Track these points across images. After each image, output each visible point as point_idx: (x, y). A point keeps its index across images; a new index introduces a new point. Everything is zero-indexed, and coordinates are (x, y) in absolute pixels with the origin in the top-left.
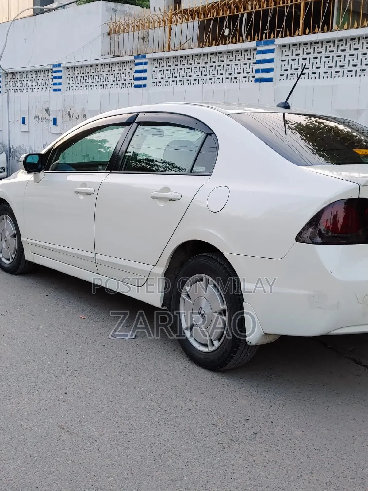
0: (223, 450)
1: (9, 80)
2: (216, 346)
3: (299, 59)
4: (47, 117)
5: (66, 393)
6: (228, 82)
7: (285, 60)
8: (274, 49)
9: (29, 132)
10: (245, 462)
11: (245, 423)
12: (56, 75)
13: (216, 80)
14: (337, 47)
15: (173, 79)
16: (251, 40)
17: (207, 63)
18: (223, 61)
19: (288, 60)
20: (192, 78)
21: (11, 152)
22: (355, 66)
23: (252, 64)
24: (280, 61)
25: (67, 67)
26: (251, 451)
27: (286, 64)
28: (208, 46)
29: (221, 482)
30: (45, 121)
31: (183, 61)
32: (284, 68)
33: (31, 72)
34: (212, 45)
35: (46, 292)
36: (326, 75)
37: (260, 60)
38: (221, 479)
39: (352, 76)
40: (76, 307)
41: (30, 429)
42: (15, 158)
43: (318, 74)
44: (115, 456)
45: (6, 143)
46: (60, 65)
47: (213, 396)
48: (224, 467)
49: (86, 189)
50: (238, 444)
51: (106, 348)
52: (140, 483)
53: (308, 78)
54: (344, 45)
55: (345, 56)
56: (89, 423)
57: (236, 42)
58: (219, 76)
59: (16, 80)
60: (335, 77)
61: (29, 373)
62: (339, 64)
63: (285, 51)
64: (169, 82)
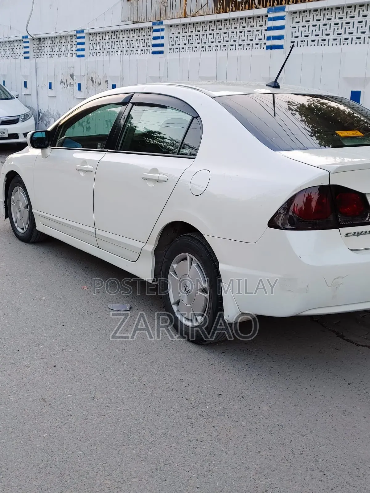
0: (191, 425)
1: (37, 45)
2: (199, 322)
3: (309, 26)
4: (72, 82)
5: (55, 366)
6: (241, 49)
7: (295, 26)
8: (285, 16)
9: (56, 97)
10: (209, 437)
11: (217, 398)
12: (79, 41)
13: (230, 47)
14: (346, 14)
15: (189, 45)
16: (263, 6)
17: (221, 29)
18: (236, 28)
19: (299, 27)
20: (207, 45)
21: (40, 116)
22: (364, 33)
23: (264, 31)
24: (291, 27)
25: (90, 33)
26: (217, 426)
27: (297, 31)
28: (223, 13)
29: (182, 456)
30: (70, 87)
31: (198, 27)
32: (295, 35)
33: (56, 37)
34: (226, 12)
35: (55, 261)
36: (335, 42)
37: (272, 27)
38: (183, 454)
39: (360, 43)
40: (80, 278)
41: (16, 401)
42: (43, 123)
43: (327, 41)
44: (89, 429)
45: (35, 107)
46: (83, 31)
47: (192, 370)
48: (189, 442)
49: (86, 166)
50: (205, 419)
51: (101, 320)
52: (106, 456)
53: (318, 45)
54: (353, 11)
55: (354, 22)
56: (70, 396)
57: (249, 8)
58: (232, 43)
59: (43, 45)
60: (344, 44)
61: (24, 345)
62: (348, 31)
63: (295, 17)
64: (185, 48)
